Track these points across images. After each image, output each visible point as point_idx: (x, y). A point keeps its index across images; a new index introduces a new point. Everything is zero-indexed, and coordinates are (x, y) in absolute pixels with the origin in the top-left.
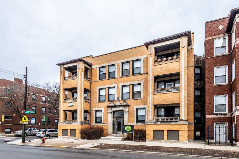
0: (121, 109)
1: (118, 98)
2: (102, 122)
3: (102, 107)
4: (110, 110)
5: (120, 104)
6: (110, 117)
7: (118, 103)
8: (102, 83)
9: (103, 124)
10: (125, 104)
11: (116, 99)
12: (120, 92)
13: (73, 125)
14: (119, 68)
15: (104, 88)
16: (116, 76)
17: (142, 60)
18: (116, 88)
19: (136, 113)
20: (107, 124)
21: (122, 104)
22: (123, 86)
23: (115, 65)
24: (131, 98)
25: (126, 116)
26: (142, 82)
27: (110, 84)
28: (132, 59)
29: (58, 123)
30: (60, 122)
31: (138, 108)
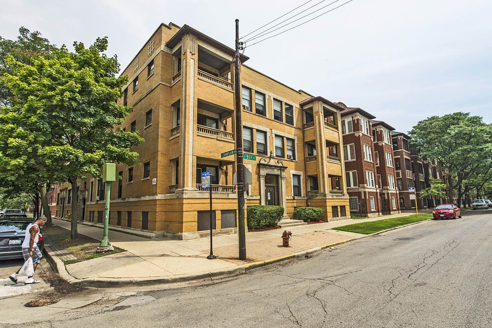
0: (276, 172)
1: (271, 153)
2: (250, 194)
3: (248, 164)
4: (263, 172)
5: (275, 164)
6: (262, 181)
7: (273, 162)
8: (247, 117)
9: (251, 198)
10: (280, 165)
11: (269, 155)
12: (274, 144)
13: (230, 197)
14: (270, 104)
15: (251, 127)
16: (267, 116)
17: (294, 109)
18: (268, 134)
19: (293, 182)
20: (258, 197)
21: (278, 165)
22: (276, 135)
23: (264, 95)
24: (286, 156)
25: (283, 184)
26: (296, 138)
27: (260, 124)
28: (284, 100)
29: (184, 191)
30: (185, 188)
31: (294, 175)
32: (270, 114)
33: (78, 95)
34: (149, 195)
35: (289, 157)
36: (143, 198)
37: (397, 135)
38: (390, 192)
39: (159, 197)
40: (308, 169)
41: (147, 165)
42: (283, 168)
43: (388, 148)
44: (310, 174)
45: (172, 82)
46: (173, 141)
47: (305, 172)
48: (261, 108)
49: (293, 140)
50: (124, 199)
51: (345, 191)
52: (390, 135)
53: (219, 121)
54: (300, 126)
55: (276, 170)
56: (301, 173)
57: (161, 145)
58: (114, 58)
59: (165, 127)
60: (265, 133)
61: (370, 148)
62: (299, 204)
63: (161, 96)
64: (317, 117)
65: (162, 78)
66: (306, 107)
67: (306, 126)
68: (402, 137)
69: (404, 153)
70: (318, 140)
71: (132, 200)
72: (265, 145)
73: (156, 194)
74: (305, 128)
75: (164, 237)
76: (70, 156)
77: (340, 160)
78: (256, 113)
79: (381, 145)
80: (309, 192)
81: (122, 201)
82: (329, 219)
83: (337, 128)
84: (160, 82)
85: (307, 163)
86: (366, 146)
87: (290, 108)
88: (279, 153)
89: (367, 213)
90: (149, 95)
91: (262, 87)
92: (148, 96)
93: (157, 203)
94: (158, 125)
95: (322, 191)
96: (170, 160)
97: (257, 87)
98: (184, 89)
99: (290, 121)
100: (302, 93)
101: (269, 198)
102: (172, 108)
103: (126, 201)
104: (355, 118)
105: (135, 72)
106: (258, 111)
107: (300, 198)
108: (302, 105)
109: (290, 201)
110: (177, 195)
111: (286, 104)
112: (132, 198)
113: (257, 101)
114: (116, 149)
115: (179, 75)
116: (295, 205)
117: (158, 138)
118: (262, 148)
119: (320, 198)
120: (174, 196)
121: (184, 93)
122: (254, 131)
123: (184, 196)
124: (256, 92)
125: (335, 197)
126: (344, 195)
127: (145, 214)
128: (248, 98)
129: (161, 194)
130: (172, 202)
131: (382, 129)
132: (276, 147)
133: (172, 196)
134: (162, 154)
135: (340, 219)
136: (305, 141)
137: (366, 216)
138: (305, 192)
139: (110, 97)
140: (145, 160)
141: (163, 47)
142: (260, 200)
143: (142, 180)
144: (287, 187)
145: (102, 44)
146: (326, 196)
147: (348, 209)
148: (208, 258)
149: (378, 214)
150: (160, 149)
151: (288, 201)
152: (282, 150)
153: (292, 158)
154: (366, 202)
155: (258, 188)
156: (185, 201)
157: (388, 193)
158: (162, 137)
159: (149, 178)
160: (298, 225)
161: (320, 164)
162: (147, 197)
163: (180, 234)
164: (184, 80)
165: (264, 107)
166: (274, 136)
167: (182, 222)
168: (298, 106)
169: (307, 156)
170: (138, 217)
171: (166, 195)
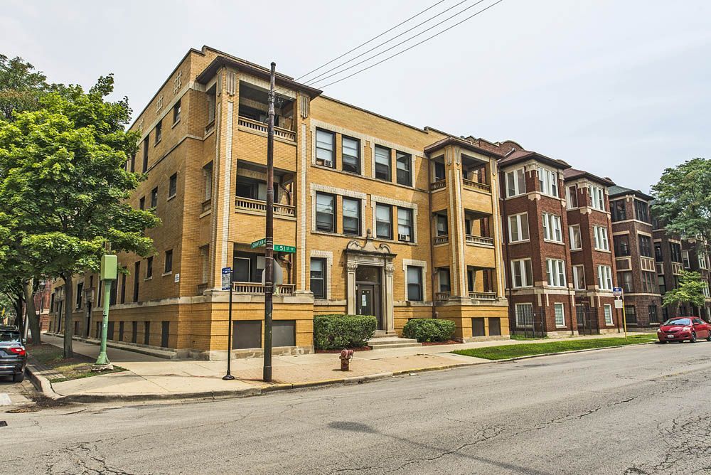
0: (377, 262)
1: (368, 232)
2: (329, 296)
3: (327, 250)
4: (353, 263)
5: (375, 250)
6: (351, 277)
7: (370, 247)
8: (327, 177)
9: (331, 303)
10: (385, 251)
11: (364, 235)
12: (373, 217)
13: (284, 302)
14: (368, 154)
15: (333, 192)
16: (363, 173)
17: (414, 159)
18: (364, 203)
19: (408, 278)
20: (344, 302)
21: (380, 250)
22: (378, 204)
23: (358, 141)
24: (396, 237)
25: (389, 282)
26: (415, 207)
27: (350, 187)
28: (396, 146)
29: (213, 293)
30: (215, 288)
31: (409, 267)
32: (368, 170)
33: (71, 165)
34: (171, 299)
35: (402, 238)
36: (163, 302)
37: (624, 194)
38: (598, 295)
39: (182, 300)
40: (437, 256)
41: (169, 253)
42: (389, 257)
43: (601, 219)
44: (439, 265)
45: (206, 133)
46: (203, 220)
47: (432, 261)
48: (353, 162)
49: (410, 211)
50: (140, 303)
51: (501, 293)
52: (605, 195)
53: (279, 187)
54: (424, 186)
55: (376, 260)
56: (424, 264)
57: (187, 226)
58: (124, 101)
59: (194, 200)
60: (359, 201)
61: (559, 219)
62: (417, 315)
63: (188, 155)
64: (450, 172)
65: (189, 129)
66: (434, 156)
67: (435, 187)
68: (634, 197)
69: (636, 226)
70: (452, 209)
71: (150, 304)
72: (358, 221)
73: (178, 296)
74: (433, 190)
75: (189, 357)
76: (63, 245)
77: (493, 242)
78: (344, 169)
79: (584, 213)
80: (437, 294)
81: (138, 306)
82: (465, 338)
83: (489, 189)
84: (187, 135)
85: (435, 246)
86: (550, 217)
87: (406, 158)
88: (385, 232)
89: (546, 331)
90: (175, 151)
91: (354, 129)
92: (172, 153)
93: (180, 308)
94: (183, 197)
95: (456, 294)
96: (201, 248)
97: (345, 130)
98: (217, 146)
99: (405, 179)
100: (429, 131)
101: (364, 304)
102: (205, 171)
103: (142, 306)
104: (529, 170)
105: (159, 113)
106: (346, 167)
107: (419, 304)
108: (428, 152)
109: (401, 309)
110: (205, 297)
111: (398, 152)
112: (151, 301)
113: (346, 151)
114: (122, 234)
115: (212, 125)
116: (411, 315)
117: (182, 216)
118: (352, 226)
119: (453, 304)
120: (201, 299)
121: (217, 151)
122: (339, 199)
123: (214, 300)
124: (344, 136)
125: (478, 303)
126: (498, 300)
127: (166, 325)
128: (330, 148)
129: (185, 296)
130: (200, 308)
131: (587, 186)
132: (379, 224)
133: (199, 299)
134: (189, 238)
135: (487, 340)
136: (433, 211)
137: (544, 336)
138: (430, 294)
139: (114, 162)
140: (167, 247)
141: (191, 84)
142: (346, 306)
143: (163, 275)
144: (395, 286)
145: (106, 85)
146: (460, 301)
147: (505, 323)
148: (224, 379)
149: (570, 332)
150: (185, 231)
151: (398, 309)
152: (390, 226)
153: (408, 239)
154: (544, 313)
155: (343, 287)
156: (214, 307)
157: (596, 298)
158: (188, 214)
159: (171, 273)
160: (404, 346)
161: (454, 248)
162: (168, 300)
163: (206, 352)
164: (218, 133)
165: (358, 159)
166: (374, 205)
167: (210, 336)
168: (421, 154)
169: (437, 236)
170: (157, 329)
171: (193, 297)
